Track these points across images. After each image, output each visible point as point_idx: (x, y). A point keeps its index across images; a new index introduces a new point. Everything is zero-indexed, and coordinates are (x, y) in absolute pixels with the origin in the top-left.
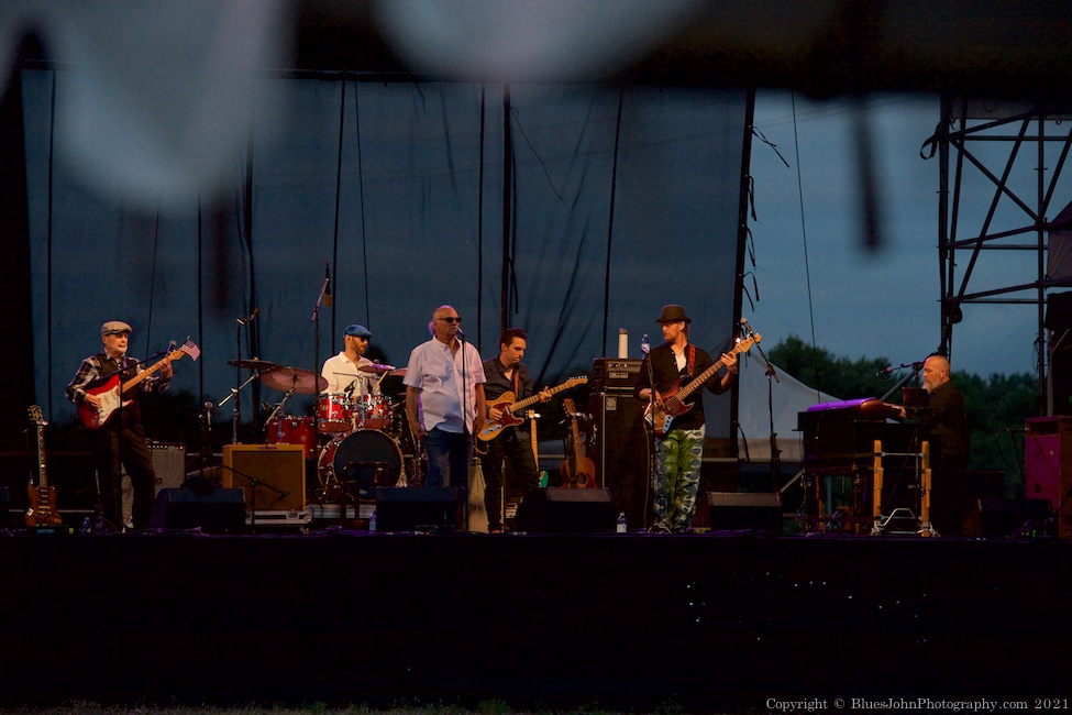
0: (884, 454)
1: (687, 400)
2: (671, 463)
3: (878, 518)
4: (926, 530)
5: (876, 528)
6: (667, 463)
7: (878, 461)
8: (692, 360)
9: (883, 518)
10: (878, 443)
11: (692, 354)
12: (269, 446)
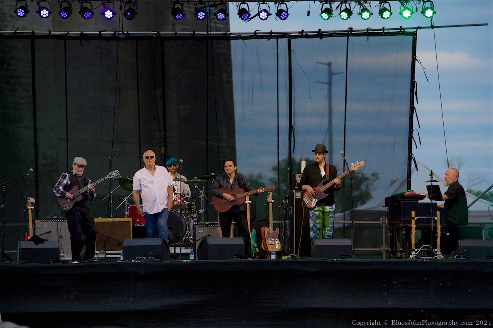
0: (416, 218)
1: (325, 192)
2: (319, 223)
3: (414, 250)
4: (440, 255)
5: (413, 255)
6: (316, 223)
7: (413, 221)
8: (328, 172)
9: (416, 250)
10: (413, 213)
11: (328, 169)
12: (114, 219)
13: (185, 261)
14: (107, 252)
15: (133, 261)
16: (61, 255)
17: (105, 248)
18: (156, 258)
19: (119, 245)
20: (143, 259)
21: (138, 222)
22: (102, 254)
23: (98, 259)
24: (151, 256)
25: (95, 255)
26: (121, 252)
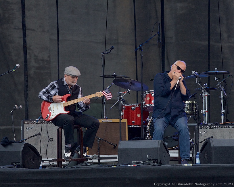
12: (108, 120)
13: (186, 165)
14: (101, 156)
15: (129, 165)
16: (43, 159)
17: (99, 152)
18: (154, 162)
19: (114, 148)
20: (140, 163)
21: (134, 123)
22: (96, 158)
23: (92, 163)
24: (149, 160)
25: (88, 159)
26: (117, 156)
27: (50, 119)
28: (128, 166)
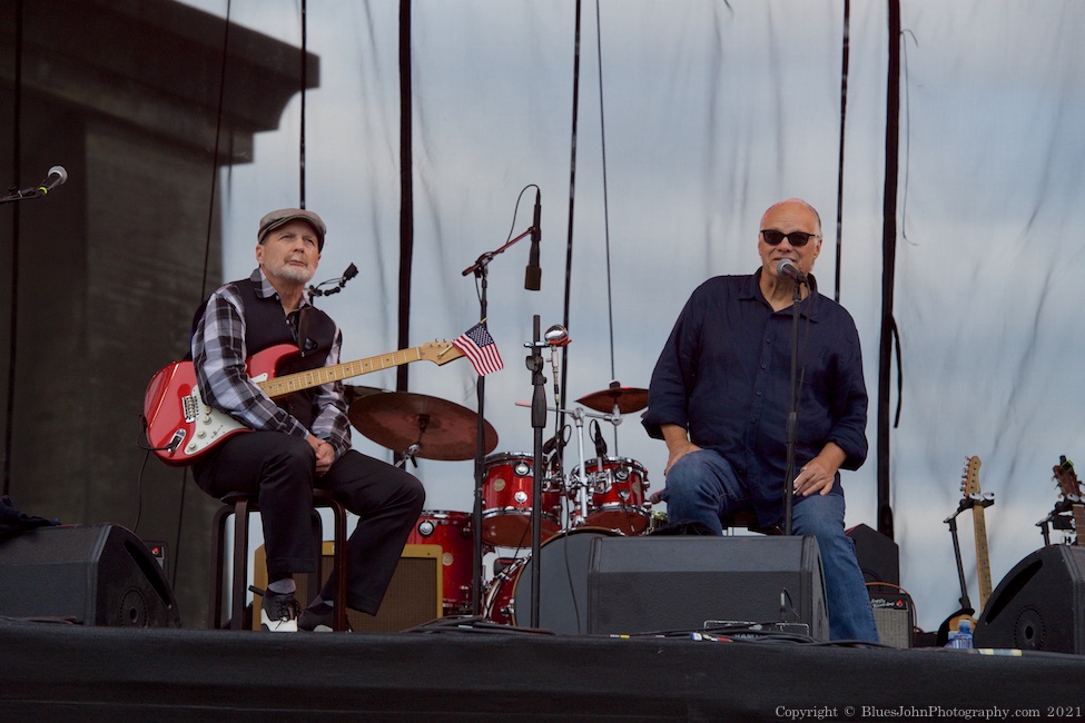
15: (697, 637)
27: (188, 452)
28: (692, 638)
